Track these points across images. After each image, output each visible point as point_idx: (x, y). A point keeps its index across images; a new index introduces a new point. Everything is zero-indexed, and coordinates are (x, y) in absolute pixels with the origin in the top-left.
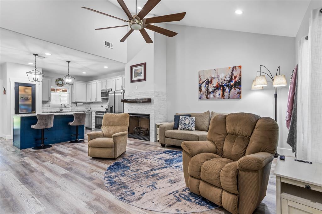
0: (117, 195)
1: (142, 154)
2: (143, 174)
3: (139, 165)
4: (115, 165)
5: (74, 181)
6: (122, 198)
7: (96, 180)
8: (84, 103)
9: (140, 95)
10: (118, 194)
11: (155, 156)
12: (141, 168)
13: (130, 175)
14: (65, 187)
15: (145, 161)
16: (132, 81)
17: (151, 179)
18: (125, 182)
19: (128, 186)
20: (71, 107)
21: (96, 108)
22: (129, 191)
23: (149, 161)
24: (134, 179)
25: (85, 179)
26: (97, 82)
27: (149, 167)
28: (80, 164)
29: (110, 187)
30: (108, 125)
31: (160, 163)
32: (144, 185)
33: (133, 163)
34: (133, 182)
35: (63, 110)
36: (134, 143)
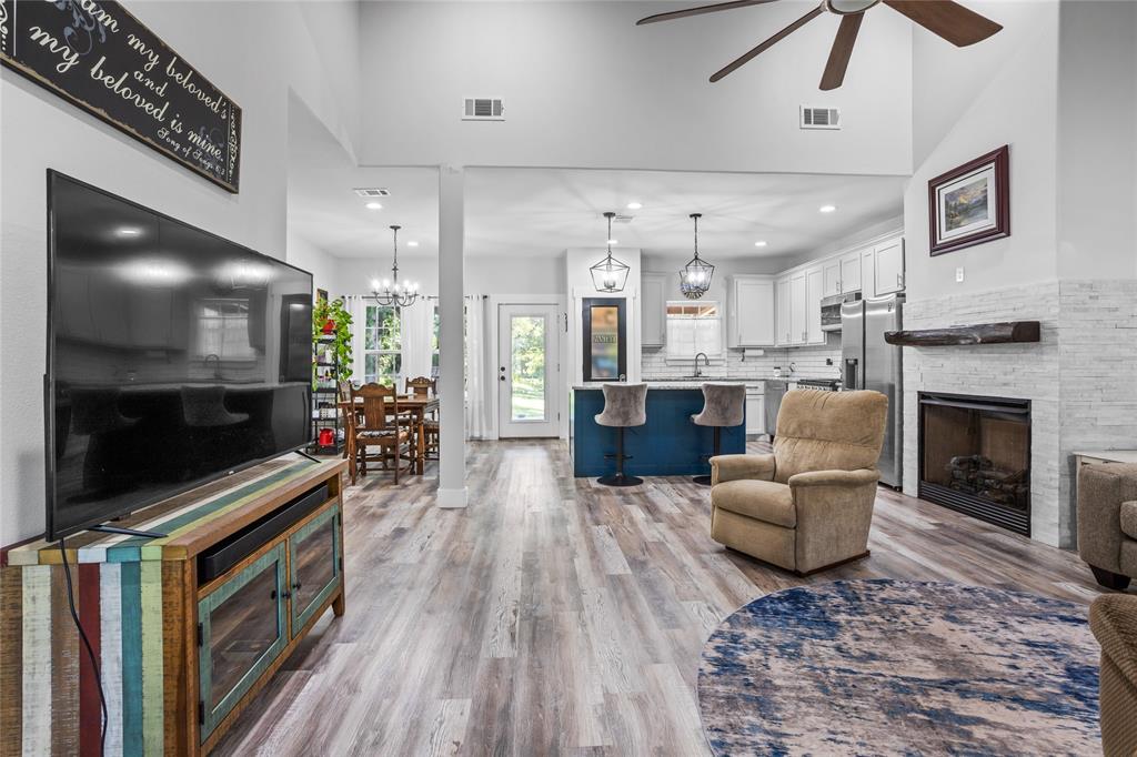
0: (713, 722)
1: (943, 592)
2: (884, 685)
3: (890, 636)
4: (787, 599)
5: (625, 606)
6: (720, 744)
7: (684, 630)
8: (769, 351)
9: (977, 309)
10: (719, 721)
11: (1012, 621)
12: (891, 654)
13: (816, 665)
14: (592, 618)
15: (938, 626)
16: (936, 249)
17: (912, 732)
18: (778, 682)
19: (778, 709)
20: (726, 365)
21: (811, 369)
22: (767, 732)
23: (958, 638)
24: (824, 689)
25: (654, 614)
26: (810, 271)
27: (940, 664)
28: (677, 556)
29: (713, 677)
30: (794, 433)
31: (1025, 672)
32: (851, 740)
33: (866, 618)
34: (809, 701)
35: (703, 374)
36: (932, 527)
